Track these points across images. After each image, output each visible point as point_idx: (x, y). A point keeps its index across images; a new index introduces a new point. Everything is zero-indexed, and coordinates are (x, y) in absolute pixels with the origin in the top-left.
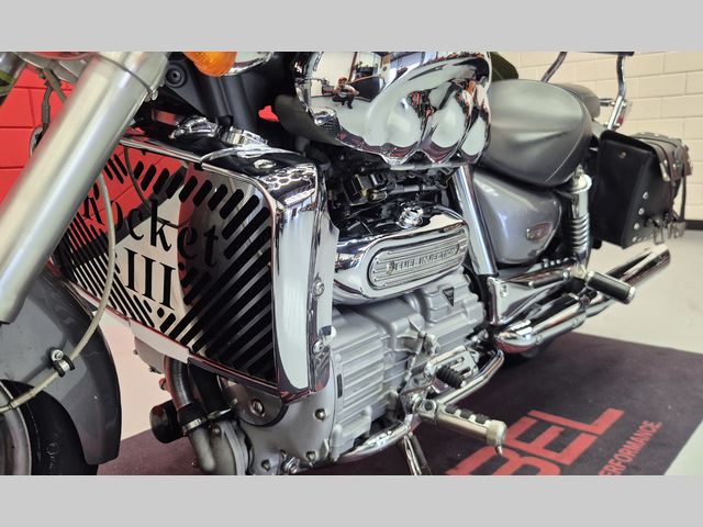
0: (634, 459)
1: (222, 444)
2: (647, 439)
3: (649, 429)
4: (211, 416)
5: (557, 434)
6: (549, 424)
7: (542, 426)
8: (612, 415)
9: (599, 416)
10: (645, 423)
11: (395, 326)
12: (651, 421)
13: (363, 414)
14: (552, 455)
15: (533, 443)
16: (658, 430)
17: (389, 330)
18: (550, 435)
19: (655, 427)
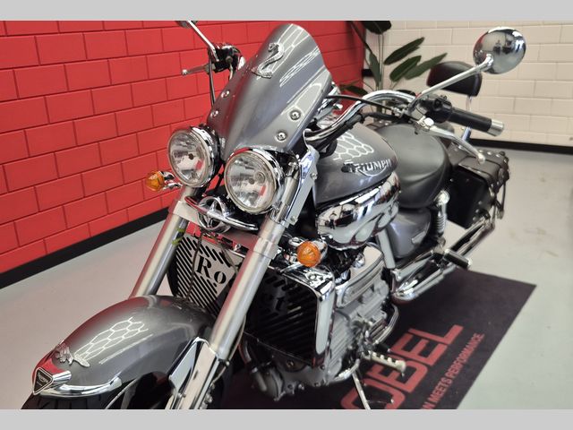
0: (469, 360)
1: (270, 380)
2: (475, 346)
3: (476, 339)
4: (263, 365)
5: (425, 345)
6: (420, 338)
7: (417, 339)
8: (456, 330)
9: (448, 331)
10: (475, 335)
11: (351, 316)
12: (478, 333)
13: (338, 362)
14: (423, 359)
15: (412, 352)
16: (482, 341)
17: (348, 318)
18: (421, 345)
19: (480, 338)
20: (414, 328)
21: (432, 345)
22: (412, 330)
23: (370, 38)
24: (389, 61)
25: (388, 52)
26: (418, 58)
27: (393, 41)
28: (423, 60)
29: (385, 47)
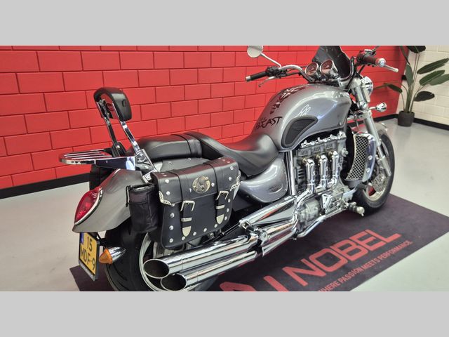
0: (397, 252)
2: (404, 247)
3: (407, 243)
6: (370, 237)
8: (394, 237)
9: (390, 236)
16: (410, 245)
19: (409, 243)
20: (370, 229)
21: (377, 240)
22: (368, 231)
23: (411, 56)
24: (420, 72)
25: (420, 66)
26: (443, 71)
27: (426, 59)
28: (446, 73)
29: (419, 62)
